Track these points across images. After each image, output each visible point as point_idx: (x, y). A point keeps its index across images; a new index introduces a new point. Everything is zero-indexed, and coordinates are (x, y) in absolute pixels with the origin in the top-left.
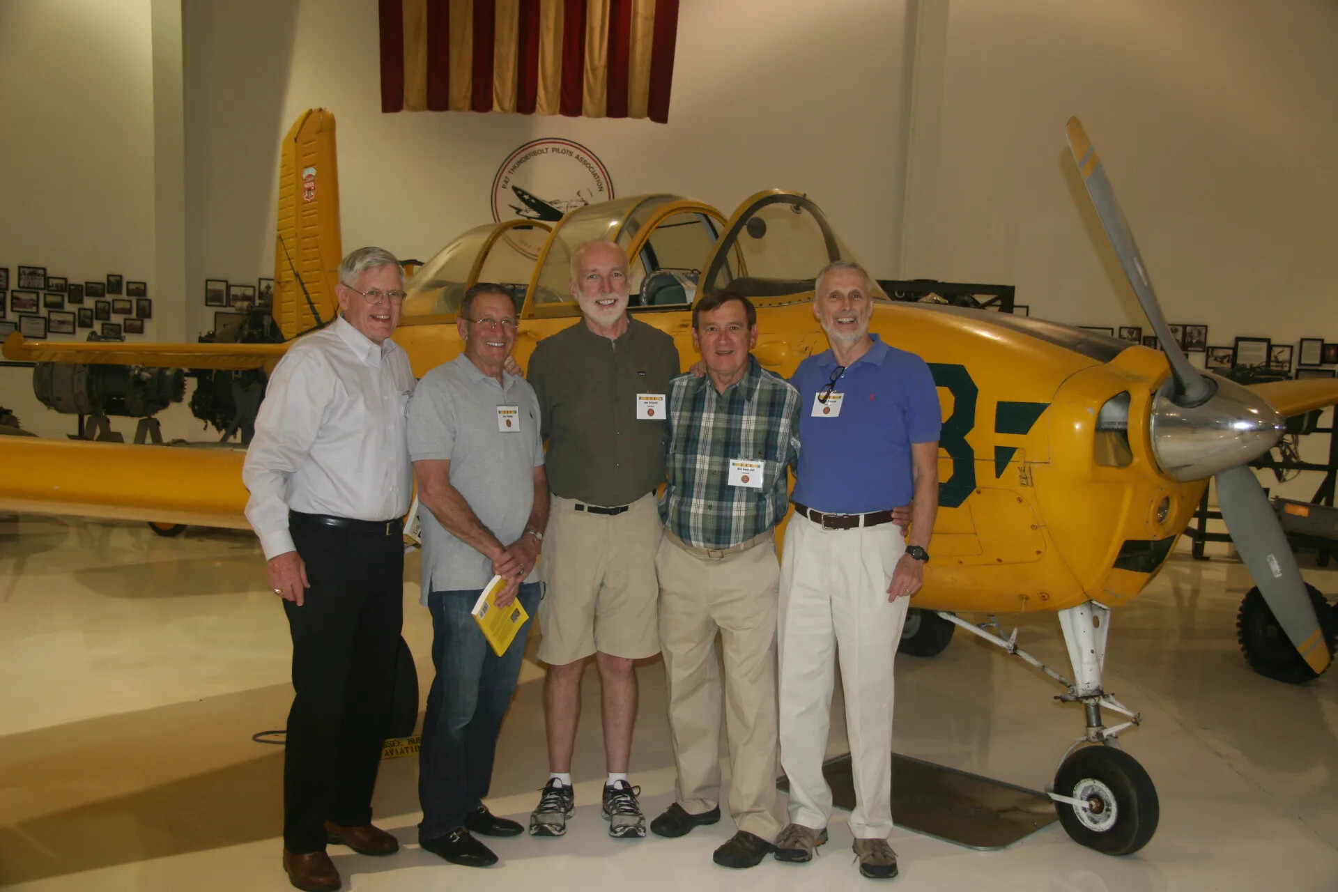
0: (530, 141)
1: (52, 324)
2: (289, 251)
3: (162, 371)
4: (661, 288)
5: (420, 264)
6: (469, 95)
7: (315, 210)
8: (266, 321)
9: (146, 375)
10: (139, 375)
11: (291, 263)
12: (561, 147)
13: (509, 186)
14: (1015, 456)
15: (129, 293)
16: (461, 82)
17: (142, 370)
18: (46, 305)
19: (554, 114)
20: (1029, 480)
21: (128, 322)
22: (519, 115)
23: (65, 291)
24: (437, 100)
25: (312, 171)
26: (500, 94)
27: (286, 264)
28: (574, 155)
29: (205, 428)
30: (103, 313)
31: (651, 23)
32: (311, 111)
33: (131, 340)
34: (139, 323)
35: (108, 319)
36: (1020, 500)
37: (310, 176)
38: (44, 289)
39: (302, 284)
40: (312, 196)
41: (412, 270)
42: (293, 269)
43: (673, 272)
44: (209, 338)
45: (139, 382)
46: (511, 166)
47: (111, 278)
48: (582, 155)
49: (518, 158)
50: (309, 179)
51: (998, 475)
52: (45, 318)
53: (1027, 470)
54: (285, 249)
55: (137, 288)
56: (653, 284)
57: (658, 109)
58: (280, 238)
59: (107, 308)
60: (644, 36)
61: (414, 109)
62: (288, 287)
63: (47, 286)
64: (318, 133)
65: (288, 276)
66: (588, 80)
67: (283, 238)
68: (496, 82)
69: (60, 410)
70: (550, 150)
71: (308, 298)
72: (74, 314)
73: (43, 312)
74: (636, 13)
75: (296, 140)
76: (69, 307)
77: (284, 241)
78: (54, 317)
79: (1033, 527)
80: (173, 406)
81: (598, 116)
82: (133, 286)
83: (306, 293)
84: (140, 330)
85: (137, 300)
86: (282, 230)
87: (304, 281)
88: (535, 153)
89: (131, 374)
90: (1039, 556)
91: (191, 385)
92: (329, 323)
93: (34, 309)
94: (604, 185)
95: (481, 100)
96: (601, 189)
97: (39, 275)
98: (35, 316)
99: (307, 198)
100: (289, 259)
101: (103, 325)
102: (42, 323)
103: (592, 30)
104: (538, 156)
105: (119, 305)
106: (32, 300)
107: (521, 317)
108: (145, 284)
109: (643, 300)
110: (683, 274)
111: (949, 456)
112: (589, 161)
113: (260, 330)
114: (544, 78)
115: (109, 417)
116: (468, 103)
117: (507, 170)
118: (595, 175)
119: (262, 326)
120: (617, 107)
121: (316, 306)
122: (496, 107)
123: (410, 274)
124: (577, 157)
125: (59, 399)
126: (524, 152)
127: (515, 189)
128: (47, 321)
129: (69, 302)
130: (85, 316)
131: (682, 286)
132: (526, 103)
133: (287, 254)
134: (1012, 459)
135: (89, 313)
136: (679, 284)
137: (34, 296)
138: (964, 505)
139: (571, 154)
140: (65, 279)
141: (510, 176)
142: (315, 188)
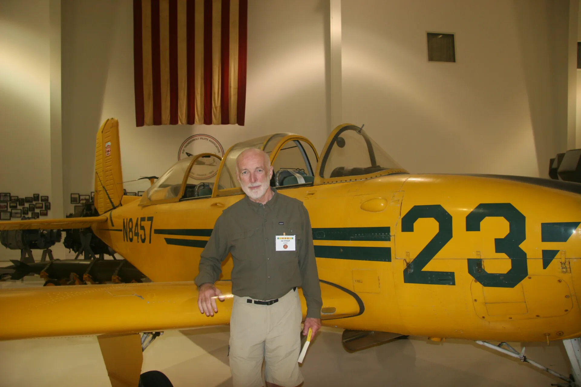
0: (192, 135)
1: (13, 214)
2: (100, 178)
3: (52, 230)
4: (285, 178)
5: (157, 178)
6: (169, 119)
7: (111, 160)
8: (93, 208)
9: (45, 232)
10: (43, 232)
11: (101, 183)
12: (204, 137)
13: (185, 153)
14: (558, 256)
15: (42, 200)
16: (166, 114)
17: (44, 230)
18: (10, 207)
19: (202, 124)
20: (569, 270)
21: (41, 212)
22: (189, 126)
23: (18, 201)
24: (157, 121)
25: (109, 143)
26: (181, 117)
27: (99, 183)
28: (209, 140)
29: (70, 252)
30: (32, 209)
31: (236, 90)
32: (108, 120)
33: (42, 219)
34: (46, 212)
35: (34, 210)
36: (560, 281)
37: (108, 145)
38: (10, 201)
39: (106, 191)
40: (109, 154)
41: (154, 180)
42: (102, 185)
43: (289, 170)
44: (71, 216)
45: (42, 235)
46: (185, 145)
47: (35, 195)
48: (211, 140)
49: (188, 142)
50: (108, 147)
51: (545, 266)
52: (10, 212)
53: (567, 263)
54: (99, 177)
55: (45, 199)
56: (280, 176)
57: (241, 121)
58: (97, 173)
59: (33, 206)
60: (234, 95)
61: (149, 125)
62: (101, 192)
63: (11, 200)
64: (111, 128)
65: (100, 188)
66: (214, 111)
67: (98, 173)
68: (179, 114)
69: (11, 248)
70: (199, 139)
71: (109, 197)
72: (21, 210)
73: (9, 210)
74: (230, 87)
75: (102, 132)
76: (19, 207)
77: (98, 174)
78: (13, 211)
79: (566, 296)
80: (57, 244)
81: (218, 124)
82: (43, 198)
83: (108, 195)
84: (46, 214)
85: (45, 203)
86: (97, 169)
87: (107, 189)
88: (194, 140)
89: (39, 232)
90: (567, 312)
91: (64, 235)
92: (117, 207)
93: (6, 209)
94: (220, 150)
95: (174, 120)
96: (219, 152)
97: (8, 196)
98: (6, 211)
99: (107, 155)
100: (100, 181)
101: (32, 213)
102: (9, 214)
103: (214, 93)
104: (196, 141)
105: (38, 205)
106: (5, 205)
107: (212, 197)
108: (48, 197)
109: (277, 184)
110: (294, 171)
111: (507, 257)
112: (215, 142)
113: (90, 212)
114: (197, 112)
115: (32, 250)
116: (169, 122)
117: (184, 146)
118: (217, 147)
119: (91, 209)
120: (225, 121)
121: (112, 200)
122: (179, 123)
123: (153, 183)
124: (210, 141)
125: (10, 244)
126: (190, 140)
127: (187, 154)
128: (11, 213)
129: (19, 205)
130: (25, 210)
131: (295, 176)
132: (191, 120)
133: (99, 179)
134: (555, 257)
135: (27, 209)
136: (294, 176)
137: (6, 204)
138: (518, 286)
139: (207, 140)
140: (18, 197)
141: (184, 149)
142: (110, 151)
